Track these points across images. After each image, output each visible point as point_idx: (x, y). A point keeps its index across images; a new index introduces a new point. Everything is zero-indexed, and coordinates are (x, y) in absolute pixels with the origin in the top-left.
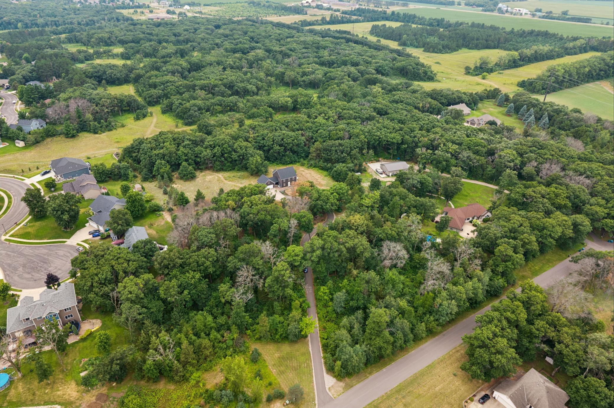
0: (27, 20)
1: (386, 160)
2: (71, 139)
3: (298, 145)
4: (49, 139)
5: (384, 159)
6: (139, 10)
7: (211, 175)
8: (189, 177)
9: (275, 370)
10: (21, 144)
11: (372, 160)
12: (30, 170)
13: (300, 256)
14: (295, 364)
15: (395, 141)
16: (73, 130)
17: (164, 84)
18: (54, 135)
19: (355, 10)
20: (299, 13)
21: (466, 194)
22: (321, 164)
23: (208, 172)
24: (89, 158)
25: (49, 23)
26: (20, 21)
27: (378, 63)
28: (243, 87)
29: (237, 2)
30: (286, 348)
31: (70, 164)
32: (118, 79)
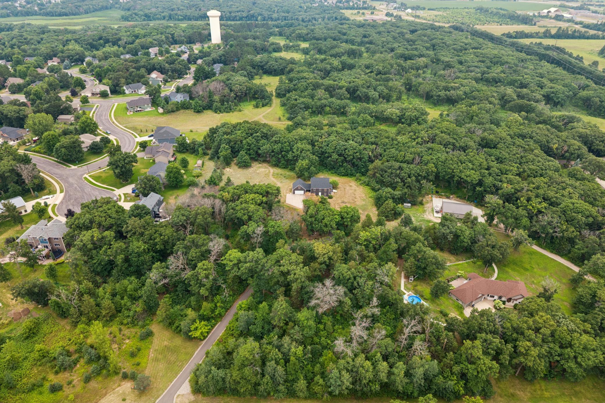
0: (266, 14)
1: (458, 199)
2: (196, 114)
3: (360, 159)
4: (182, 111)
5: (457, 197)
6: (361, 11)
7: (266, 168)
8: (244, 165)
9: (153, 355)
10: (161, 110)
11: (442, 195)
12: (147, 131)
13: (233, 263)
14: (172, 359)
15: (469, 179)
16: (200, 106)
17: (299, 79)
18: (188, 108)
19: (601, 24)
20: (526, 23)
21: (529, 267)
22: (374, 184)
23: (265, 165)
24: (191, 131)
25: (281, 18)
26: (261, 15)
27: (554, 88)
28: (365, 92)
29: (465, 8)
30: (178, 341)
31: (166, 132)
32: (275, 70)
